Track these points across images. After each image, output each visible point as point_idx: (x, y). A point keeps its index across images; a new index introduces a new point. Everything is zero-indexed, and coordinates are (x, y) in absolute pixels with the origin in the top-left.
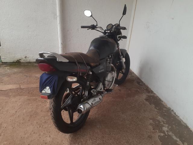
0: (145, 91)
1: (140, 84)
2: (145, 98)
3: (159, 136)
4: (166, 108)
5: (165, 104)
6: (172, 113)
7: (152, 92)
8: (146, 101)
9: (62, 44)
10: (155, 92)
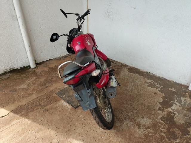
0: (123, 67)
1: (114, 62)
2: (128, 71)
3: (159, 91)
4: (145, 73)
5: (142, 71)
6: (151, 74)
7: (127, 65)
8: (130, 73)
9: (29, 46)
10: (129, 65)
